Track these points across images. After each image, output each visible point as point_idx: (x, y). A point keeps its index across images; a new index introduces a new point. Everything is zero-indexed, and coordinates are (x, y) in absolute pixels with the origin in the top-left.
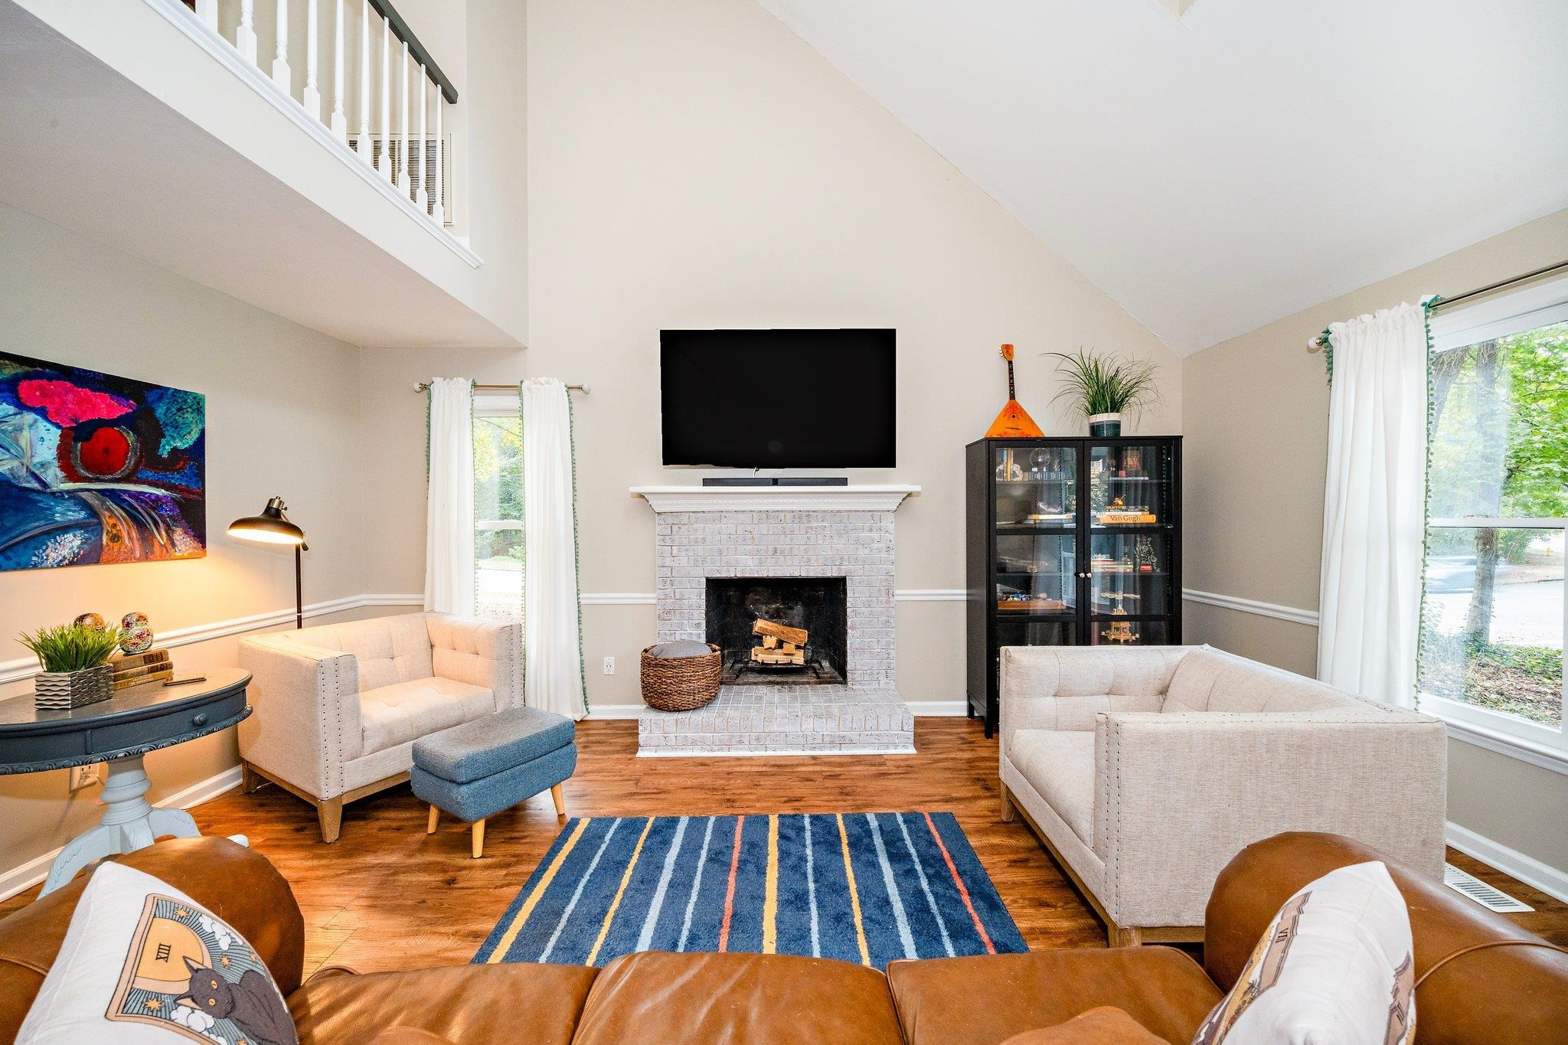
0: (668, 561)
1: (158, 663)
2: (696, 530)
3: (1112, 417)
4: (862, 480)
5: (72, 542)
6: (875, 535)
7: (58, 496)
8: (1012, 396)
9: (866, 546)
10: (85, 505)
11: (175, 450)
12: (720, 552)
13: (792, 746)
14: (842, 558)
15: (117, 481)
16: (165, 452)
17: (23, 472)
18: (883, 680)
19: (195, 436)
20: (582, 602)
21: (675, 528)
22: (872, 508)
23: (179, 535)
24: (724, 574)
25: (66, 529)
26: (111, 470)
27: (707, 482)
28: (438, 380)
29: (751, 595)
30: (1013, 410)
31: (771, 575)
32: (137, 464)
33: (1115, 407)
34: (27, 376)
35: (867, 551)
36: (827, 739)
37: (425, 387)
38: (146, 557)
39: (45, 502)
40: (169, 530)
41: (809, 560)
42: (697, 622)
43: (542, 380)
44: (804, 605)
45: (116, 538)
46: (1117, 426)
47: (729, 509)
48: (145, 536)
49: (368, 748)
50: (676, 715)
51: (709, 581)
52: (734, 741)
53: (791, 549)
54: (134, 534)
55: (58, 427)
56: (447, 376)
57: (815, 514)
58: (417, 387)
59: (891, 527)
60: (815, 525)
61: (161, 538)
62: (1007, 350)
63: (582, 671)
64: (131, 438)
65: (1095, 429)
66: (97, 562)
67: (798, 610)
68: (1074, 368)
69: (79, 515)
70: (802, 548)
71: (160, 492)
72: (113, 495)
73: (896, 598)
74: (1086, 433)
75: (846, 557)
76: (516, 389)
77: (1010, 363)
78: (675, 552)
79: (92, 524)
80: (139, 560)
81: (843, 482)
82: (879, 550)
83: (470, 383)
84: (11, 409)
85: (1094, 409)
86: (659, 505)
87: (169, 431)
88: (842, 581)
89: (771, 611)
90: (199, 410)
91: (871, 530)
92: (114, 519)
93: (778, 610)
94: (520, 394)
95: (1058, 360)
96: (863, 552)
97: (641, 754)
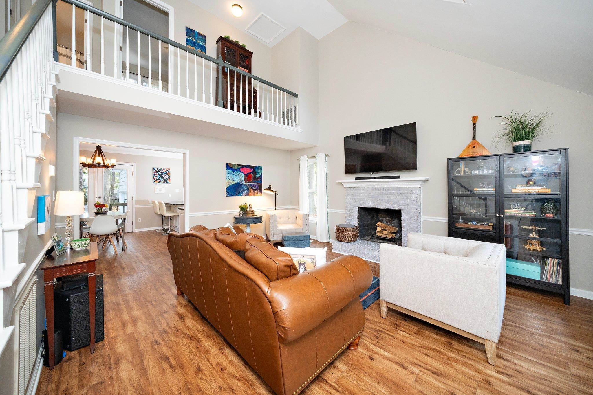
0: (348, 201)
1: (252, 212)
2: (355, 193)
3: (526, 142)
4: (405, 176)
5: (245, 192)
6: (412, 195)
7: (244, 185)
8: (474, 138)
9: (408, 199)
10: (247, 186)
11: (258, 177)
12: (362, 199)
13: (370, 258)
14: (400, 203)
15: (251, 182)
16: (257, 177)
17: (241, 182)
19: (261, 174)
20: (328, 211)
21: (350, 192)
22: (410, 186)
23: (258, 192)
24: (363, 206)
25: (245, 190)
26: (250, 181)
27: (356, 179)
28: (302, 157)
29: (380, 214)
30: (474, 144)
32: (253, 179)
34: (241, 167)
35: (409, 201)
37: (299, 159)
38: (254, 195)
39: (243, 186)
40: (257, 191)
41: (388, 203)
42: (355, 219)
43: (320, 154)
45: (250, 192)
46: (528, 146)
47: (364, 186)
48: (254, 192)
49: (278, 233)
50: (342, 243)
51: (359, 208)
53: (383, 199)
54: (253, 191)
55: (244, 174)
56: (303, 155)
57: (390, 188)
58: (298, 159)
59: (418, 193)
60: (391, 191)
61: (256, 192)
62: (475, 119)
63: (328, 230)
64: (252, 175)
65: (516, 149)
66: (248, 196)
69: (246, 188)
70: (386, 199)
71: (256, 184)
72: (250, 185)
73: (422, 219)
75: (401, 203)
76: (315, 157)
77: (475, 124)
78: (350, 199)
79: (248, 190)
80: (253, 196)
81: (398, 177)
82: (414, 201)
83: (307, 156)
84: (240, 172)
86: (346, 185)
87: (257, 174)
88: (400, 211)
89: (387, 221)
90: (262, 169)
91: (410, 194)
92: (250, 189)
94: (316, 158)
96: (407, 202)
97: (333, 251)
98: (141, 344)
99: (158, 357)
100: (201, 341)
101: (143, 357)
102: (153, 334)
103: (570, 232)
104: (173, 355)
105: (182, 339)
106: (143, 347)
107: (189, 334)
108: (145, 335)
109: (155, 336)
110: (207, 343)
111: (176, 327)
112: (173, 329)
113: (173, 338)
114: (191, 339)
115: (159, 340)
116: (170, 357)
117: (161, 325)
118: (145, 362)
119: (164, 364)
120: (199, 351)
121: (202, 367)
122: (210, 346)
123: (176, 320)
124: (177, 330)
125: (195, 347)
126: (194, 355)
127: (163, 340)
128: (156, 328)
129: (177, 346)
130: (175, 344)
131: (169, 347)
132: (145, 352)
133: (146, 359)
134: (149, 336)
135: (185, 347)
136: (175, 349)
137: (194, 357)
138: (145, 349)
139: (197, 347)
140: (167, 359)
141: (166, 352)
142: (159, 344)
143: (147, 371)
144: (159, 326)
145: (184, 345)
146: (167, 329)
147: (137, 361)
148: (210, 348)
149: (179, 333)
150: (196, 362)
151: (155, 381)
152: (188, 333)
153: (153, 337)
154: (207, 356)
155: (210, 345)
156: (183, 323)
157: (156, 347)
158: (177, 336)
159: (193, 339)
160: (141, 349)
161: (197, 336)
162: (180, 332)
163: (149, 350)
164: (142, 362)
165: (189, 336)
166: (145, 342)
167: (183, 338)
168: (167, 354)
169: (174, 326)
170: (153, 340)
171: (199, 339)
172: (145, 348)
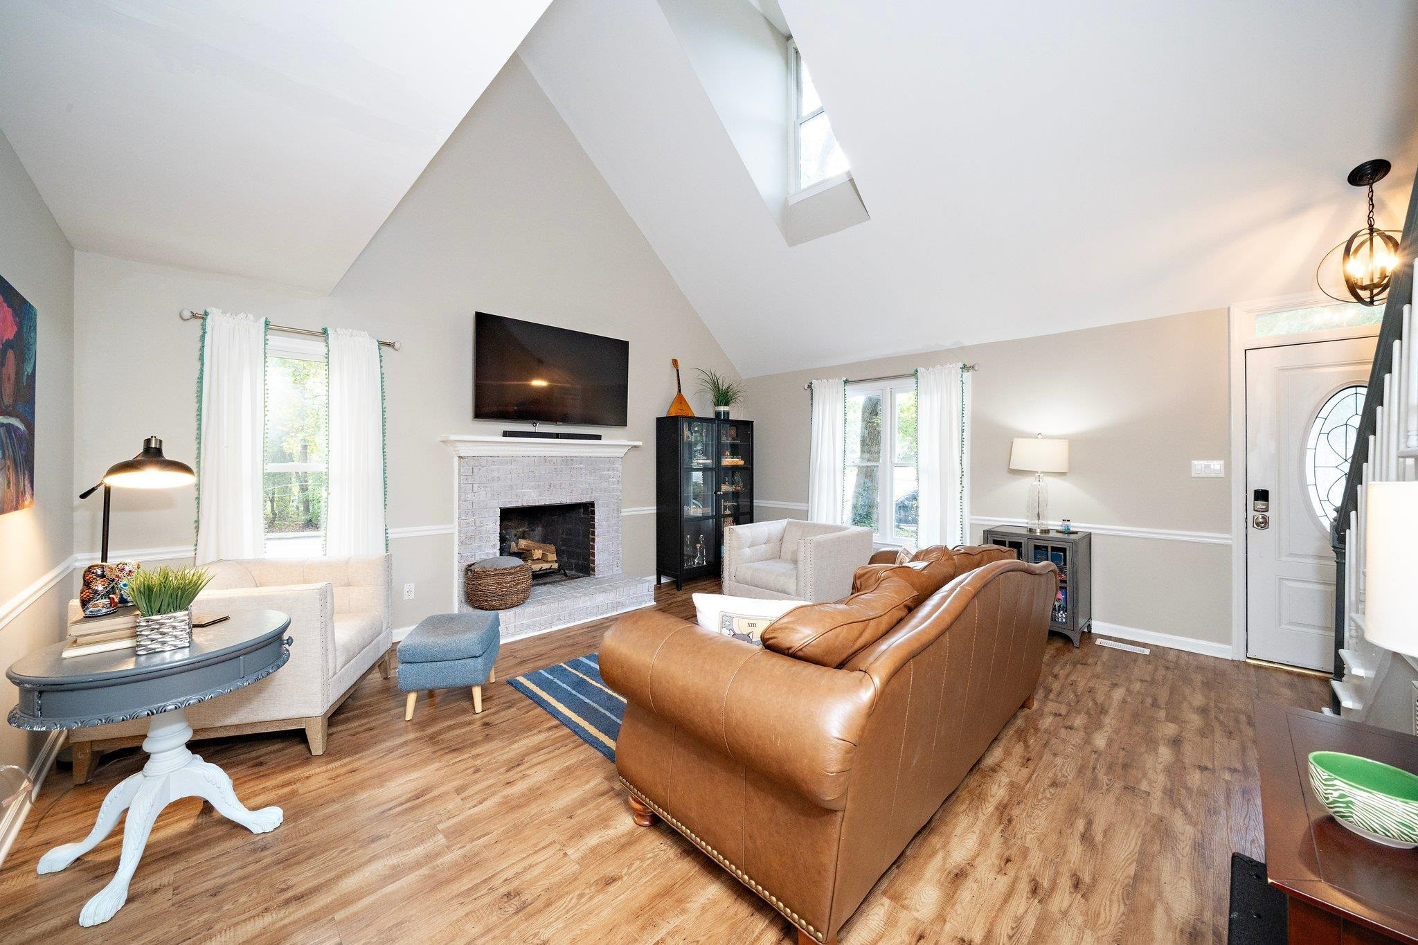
0: (469, 496)
2: (492, 471)
3: (726, 408)
4: (610, 436)
6: (611, 473)
8: (680, 391)
9: (606, 480)
12: (511, 487)
18: (615, 569)
20: (390, 536)
21: (476, 470)
22: (612, 455)
27: (506, 434)
28: (213, 311)
30: (680, 398)
31: (547, 503)
33: (727, 404)
36: (610, 606)
37: (197, 316)
41: (572, 491)
42: (492, 543)
44: (543, 526)
46: (727, 413)
47: (518, 455)
51: (502, 510)
52: (554, 620)
53: (560, 483)
59: (620, 468)
60: (576, 466)
62: (675, 362)
65: (718, 414)
67: (539, 530)
68: (707, 378)
70: (568, 483)
73: (623, 514)
74: (712, 416)
75: (594, 488)
76: (322, 335)
77: (678, 371)
78: (476, 489)
81: (598, 437)
82: (613, 483)
83: (263, 323)
85: (717, 404)
86: (463, 451)
88: (592, 504)
91: (609, 470)
93: (524, 532)
94: (326, 341)
95: (699, 372)
96: (604, 485)
98: (1113, 919)
99: (1099, 856)
100: (1000, 804)
101: (1128, 885)
102: (1065, 914)
103: (754, 504)
104: (1069, 831)
105: (1023, 838)
106: (1115, 906)
107: (999, 830)
108: (1088, 932)
109: (1065, 905)
110: (996, 794)
111: (1001, 871)
112: (1012, 873)
113: (1035, 858)
114: (1010, 821)
115: (1065, 882)
116: (1077, 836)
117: (1023, 916)
118: (1131, 871)
119: (1099, 838)
120: (1025, 797)
121: (1047, 782)
122: (999, 786)
123: (975, 886)
124: (1008, 860)
125: (1022, 806)
126: (1039, 801)
127: (1057, 874)
128: (1043, 920)
129: (1046, 836)
130: (1046, 842)
131: (1062, 850)
132: (1118, 890)
133: (1125, 874)
134: (1080, 920)
135: (1037, 821)
136: (1055, 837)
137: (1042, 799)
138: (1115, 898)
139: (1018, 803)
140: (1086, 838)
141: (1075, 850)
142: (1075, 875)
143: (1137, 854)
144: (1030, 923)
145: (1033, 825)
146: (1024, 887)
147: (1145, 889)
148: (1002, 784)
149: (1013, 852)
150: (1047, 791)
151: (1133, 831)
152: (997, 834)
153: (1074, 906)
154: (1023, 783)
155: (996, 787)
156: (975, 863)
157: (1087, 879)
158: (1025, 853)
159: (1005, 818)
160: (1122, 909)
161: (992, 815)
162: (1007, 854)
163: (1104, 886)
164: (1136, 878)
165: (1006, 827)
166: (1103, 916)
167: (1019, 836)
168: (1078, 842)
169: (999, 877)
170: (1079, 896)
171: (997, 808)
172: (1111, 901)
